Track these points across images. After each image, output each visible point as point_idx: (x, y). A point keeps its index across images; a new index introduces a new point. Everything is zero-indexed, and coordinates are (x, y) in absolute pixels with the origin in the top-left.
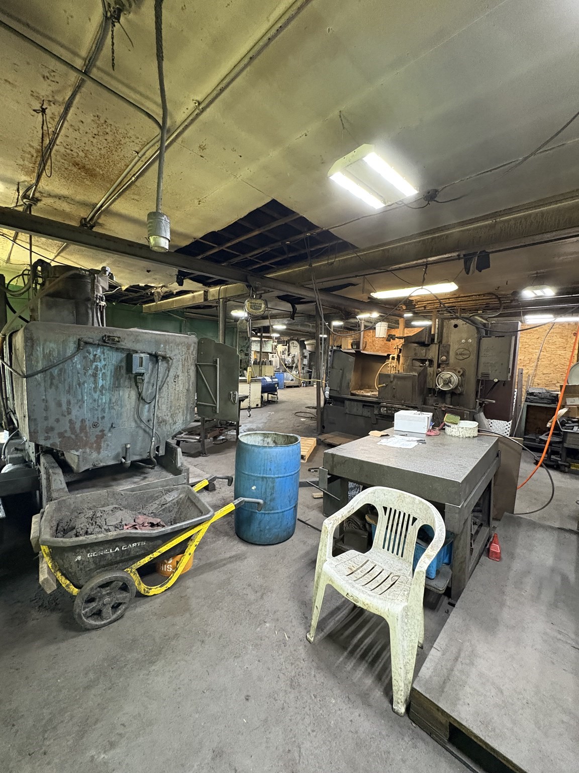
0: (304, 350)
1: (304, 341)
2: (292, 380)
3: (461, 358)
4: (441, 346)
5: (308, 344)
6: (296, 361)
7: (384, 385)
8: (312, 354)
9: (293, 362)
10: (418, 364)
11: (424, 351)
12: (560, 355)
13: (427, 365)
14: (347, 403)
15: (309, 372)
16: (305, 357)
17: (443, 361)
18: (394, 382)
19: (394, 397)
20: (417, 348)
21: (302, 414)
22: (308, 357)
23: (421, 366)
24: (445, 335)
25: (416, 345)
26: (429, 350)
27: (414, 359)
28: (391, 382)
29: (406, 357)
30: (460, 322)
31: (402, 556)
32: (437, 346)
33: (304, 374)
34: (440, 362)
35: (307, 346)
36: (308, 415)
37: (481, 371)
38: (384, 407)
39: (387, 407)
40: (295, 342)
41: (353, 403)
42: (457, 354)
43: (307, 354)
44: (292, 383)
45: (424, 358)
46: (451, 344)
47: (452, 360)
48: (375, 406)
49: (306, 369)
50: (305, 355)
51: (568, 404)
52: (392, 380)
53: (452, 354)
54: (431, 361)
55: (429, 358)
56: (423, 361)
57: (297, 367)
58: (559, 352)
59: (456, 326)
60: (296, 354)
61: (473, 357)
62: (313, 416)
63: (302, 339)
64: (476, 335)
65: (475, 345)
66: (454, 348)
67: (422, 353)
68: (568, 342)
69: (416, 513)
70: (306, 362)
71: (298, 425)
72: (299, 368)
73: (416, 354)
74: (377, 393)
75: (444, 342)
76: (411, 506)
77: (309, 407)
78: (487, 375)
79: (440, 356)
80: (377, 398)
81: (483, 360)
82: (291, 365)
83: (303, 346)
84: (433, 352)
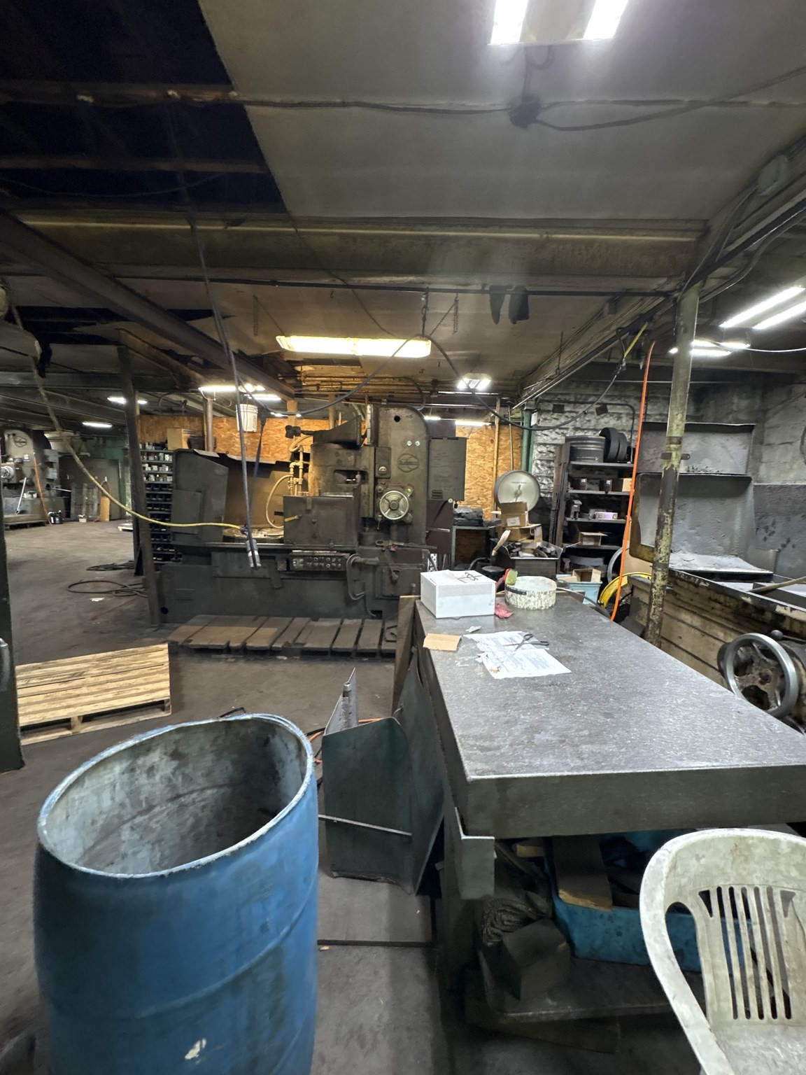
0: (47, 452)
1: (42, 432)
2: (22, 512)
3: (407, 469)
4: (378, 449)
5: (54, 439)
6: (27, 471)
7: (296, 517)
8: (65, 460)
9: (20, 474)
10: (342, 477)
11: (353, 457)
12: (480, 466)
13: (358, 481)
14: (217, 556)
15: (62, 494)
16: (51, 465)
17: (382, 474)
18: (314, 512)
19: (314, 537)
20: (340, 452)
21: (88, 588)
22: (56, 465)
23: (347, 482)
24: (382, 431)
25: (337, 446)
26: (361, 456)
27: (336, 471)
28: (309, 511)
29: (322, 467)
30: (402, 413)
31: (788, 1015)
32: (373, 448)
33: (50, 497)
34: (377, 475)
35: (51, 443)
36: (104, 587)
37: (432, 488)
38: (298, 556)
39: (303, 557)
40: (21, 434)
41: (229, 555)
42: (401, 463)
43: (53, 458)
44: (24, 519)
45: (352, 469)
46: (392, 447)
47: (395, 472)
48: (278, 556)
49: (56, 488)
50: (51, 460)
51: (509, 525)
52: (309, 507)
53: (394, 463)
54: (364, 474)
55: (361, 469)
56: (350, 474)
57: (31, 485)
58: (479, 463)
59: (397, 419)
60: (26, 457)
61: (422, 467)
62: (119, 588)
63: (36, 428)
64: (425, 435)
65: (424, 449)
66: (396, 453)
67: (349, 459)
68: (486, 450)
69: (789, 878)
70: (53, 474)
71: (92, 614)
72: (39, 486)
73: (339, 462)
74: (280, 533)
75: (381, 443)
76: (770, 865)
77: (97, 568)
78: (438, 494)
79: (377, 466)
80: (281, 541)
81: (433, 472)
82: (14, 481)
83: (41, 443)
84: (366, 459)
